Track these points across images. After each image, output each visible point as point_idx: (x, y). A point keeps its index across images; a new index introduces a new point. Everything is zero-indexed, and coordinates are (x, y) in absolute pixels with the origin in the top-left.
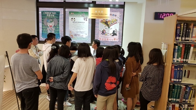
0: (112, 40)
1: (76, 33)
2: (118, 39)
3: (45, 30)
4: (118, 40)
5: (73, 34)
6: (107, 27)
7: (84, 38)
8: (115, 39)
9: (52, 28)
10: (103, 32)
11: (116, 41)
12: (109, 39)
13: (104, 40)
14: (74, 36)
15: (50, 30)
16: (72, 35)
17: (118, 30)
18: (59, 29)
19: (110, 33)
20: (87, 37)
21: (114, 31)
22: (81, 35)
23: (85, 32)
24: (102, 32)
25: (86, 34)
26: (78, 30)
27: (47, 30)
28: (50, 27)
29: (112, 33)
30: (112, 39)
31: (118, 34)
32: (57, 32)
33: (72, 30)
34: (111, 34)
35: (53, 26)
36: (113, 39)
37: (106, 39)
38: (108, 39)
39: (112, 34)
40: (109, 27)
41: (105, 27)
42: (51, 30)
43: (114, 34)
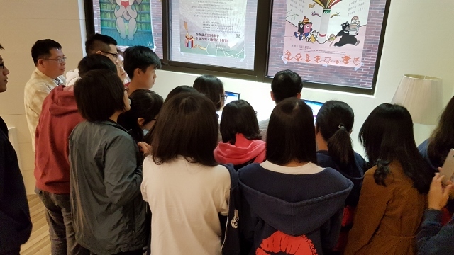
0: (337, 61)
1: (202, 29)
2: (360, 59)
3: (108, 16)
4: (360, 64)
5: (194, 35)
6: (319, 9)
7: (229, 51)
8: (346, 59)
9: (129, 9)
10: (303, 30)
11: (350, 65)
12: (323, 56)
13: (303, 61)
14: (196, 42)
15: (122, 17)
16: (189, 37)
17: (363, 21)
18: (149, 14)
19: (329, 34)
20: (240, 46)
21: (345, 26)
22: (221, 37)
23: (234, 28)
24: (297, 30)
25: (238, 36)
26: (211, 20)
27: (114, 19)
28: (122, 8)
29: (339, 34)
30: (334, 57)
31: (361, 38)
32: (145, 23)
33: (191, 20)
34: (332, 38)
35: (131, 3)
36: (340, 58)
37: (312, 56)
38: (318, 58)
39: (338, 39)
40: (327, 9)
41: (311, 6)
42: (127, 18)
43: (346, 37)
